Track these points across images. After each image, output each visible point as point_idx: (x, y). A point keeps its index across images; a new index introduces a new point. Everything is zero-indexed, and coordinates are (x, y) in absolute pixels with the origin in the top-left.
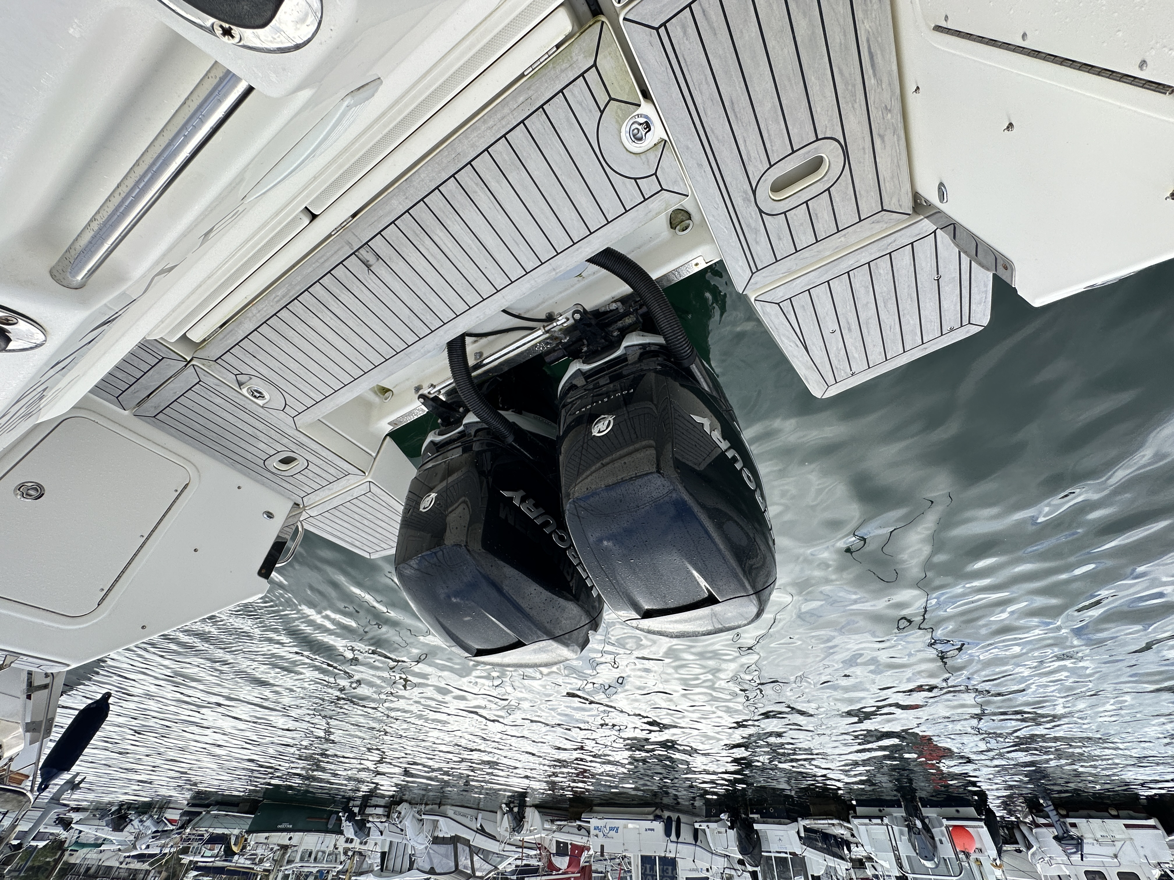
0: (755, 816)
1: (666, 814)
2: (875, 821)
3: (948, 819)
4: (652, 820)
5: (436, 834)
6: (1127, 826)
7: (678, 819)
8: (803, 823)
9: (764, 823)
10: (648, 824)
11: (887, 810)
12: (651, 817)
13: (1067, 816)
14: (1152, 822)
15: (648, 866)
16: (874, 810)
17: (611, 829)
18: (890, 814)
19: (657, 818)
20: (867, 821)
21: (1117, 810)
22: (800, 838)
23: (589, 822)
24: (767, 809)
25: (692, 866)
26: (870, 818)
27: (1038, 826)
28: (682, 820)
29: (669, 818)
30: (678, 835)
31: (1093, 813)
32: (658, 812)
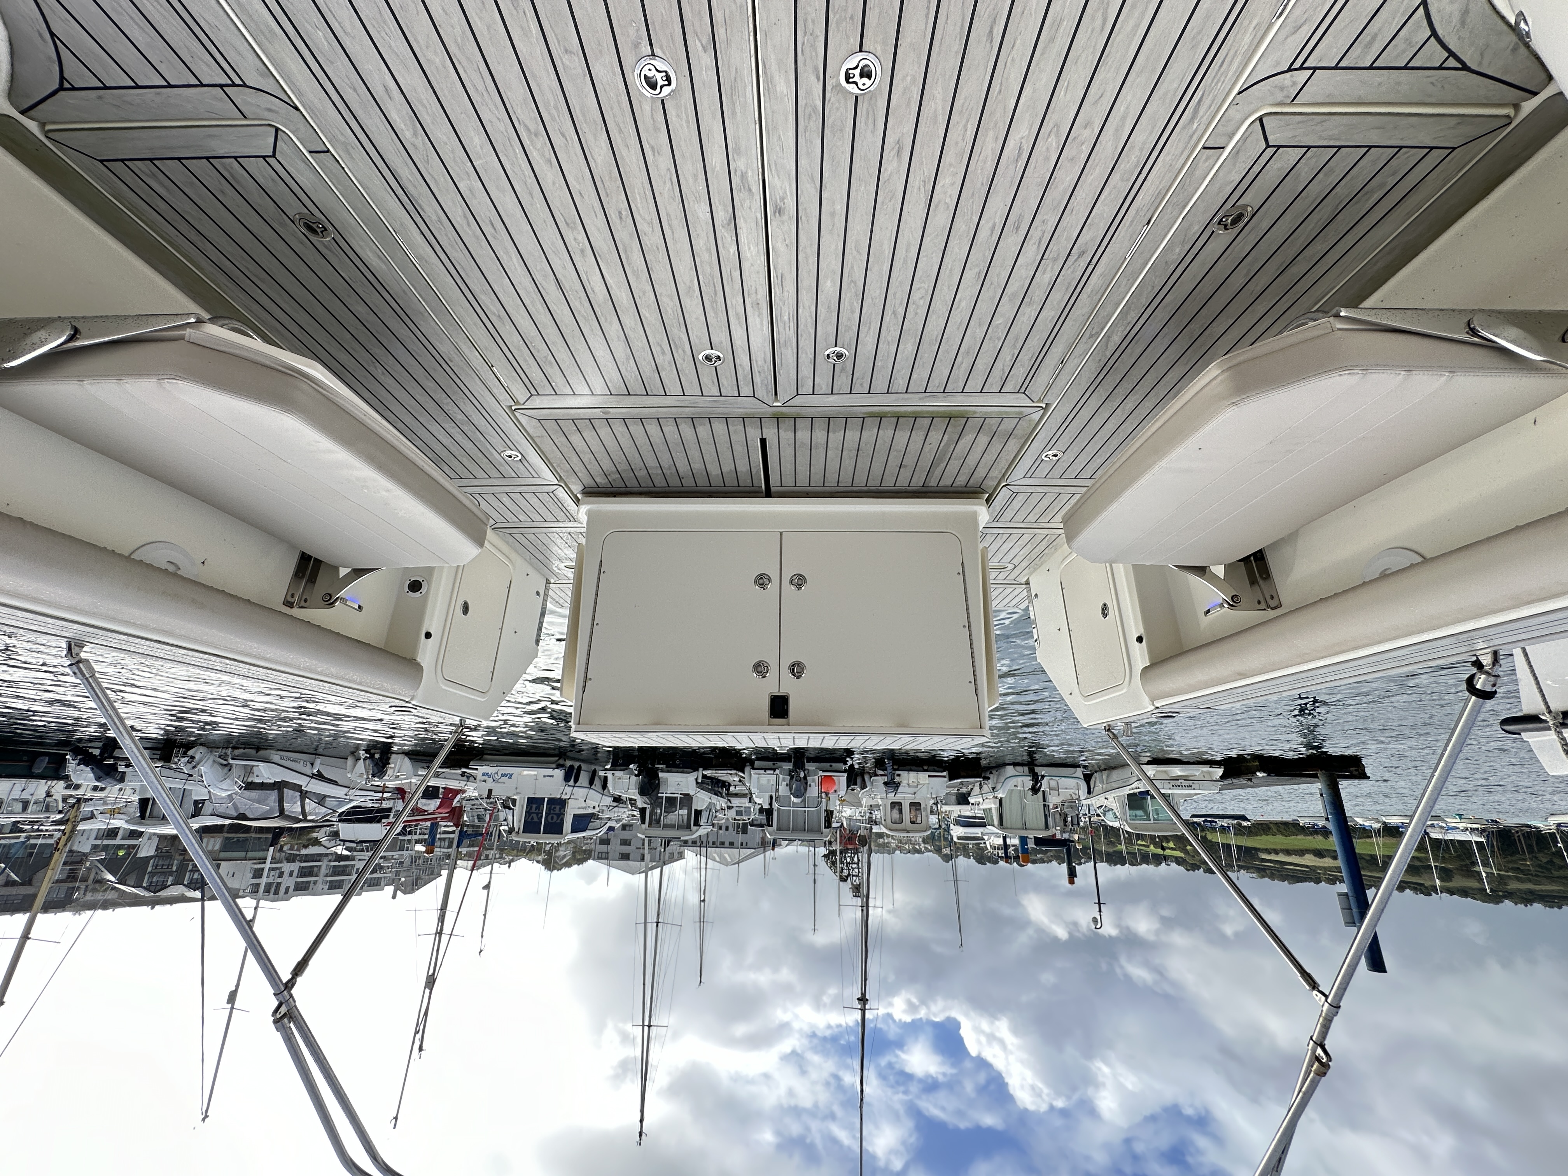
0: (660, 766)
1: (568, 763)
2: (768, 772)
3: (824, 771)
4: (554, 769)
5: (250, 780)
6: (929, 776)
7: (580, 768)
8: (701, 772)
9: (668, 772)
10: (549, 772)
11: (779, 764)
12: (554, 766)
13: (898, 770)
14: (944, 774)
15: (534, 806)
16: (769, 764)
17: (503, 775)
18: (781, 767)
19: (559, 766)
20: (763, 771)
21: (929, 766)
22: (697, 783)
23: (477, 769)
24: (674, 762)
25: (584, 805)
26: (765, 770)
27: (876, 775)
28: (583, 768)
29: (572, 767)
30: (576, 781)
31: (913, 768)
32: (561, 762)
